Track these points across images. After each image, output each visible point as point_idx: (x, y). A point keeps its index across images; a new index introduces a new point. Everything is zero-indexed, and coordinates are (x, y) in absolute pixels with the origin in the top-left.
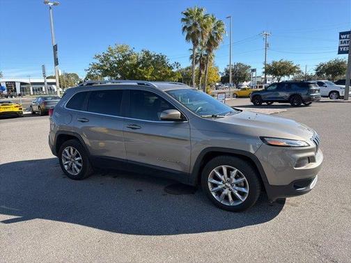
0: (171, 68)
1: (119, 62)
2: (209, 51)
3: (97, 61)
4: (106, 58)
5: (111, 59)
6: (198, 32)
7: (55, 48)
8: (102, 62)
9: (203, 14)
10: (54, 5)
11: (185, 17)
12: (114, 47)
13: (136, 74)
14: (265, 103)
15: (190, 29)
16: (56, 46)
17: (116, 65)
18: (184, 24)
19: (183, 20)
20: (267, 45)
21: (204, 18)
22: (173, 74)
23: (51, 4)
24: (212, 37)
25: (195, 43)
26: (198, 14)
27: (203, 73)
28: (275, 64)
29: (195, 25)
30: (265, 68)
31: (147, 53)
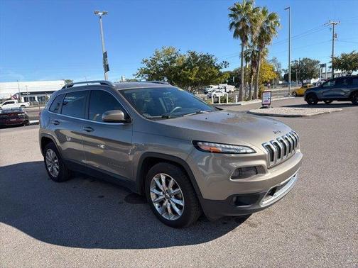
0: (217, 68)
1: (165, 65)
2: (261, 47)
3: (145, 66)
4: (154, 62)
5: (158, 62)
6: (247, 27)
7: (105, 55)
8: (149, 66)
9: (251, 8)
10: (104, 14)
11: (232, 13)
12: (160, 51)
13: (180, 76)
14: (323, 102)
15: (237, 25)
16: (106, 53)
17: (162, 69)
18: (232, 20)
19: (231, 15)
20: (335, 36)
21: (254, 12)
22: (221, 75)
23: (100, 14)
24: (263, 32)
25: (244, 39)
26: (246, 8)
27: (255, 70)
28: (344, 56)
29: (243, 20)
30: (332, 62)
31: (193, 54)
